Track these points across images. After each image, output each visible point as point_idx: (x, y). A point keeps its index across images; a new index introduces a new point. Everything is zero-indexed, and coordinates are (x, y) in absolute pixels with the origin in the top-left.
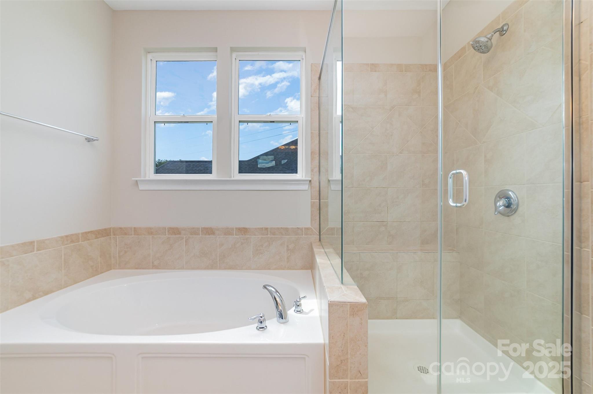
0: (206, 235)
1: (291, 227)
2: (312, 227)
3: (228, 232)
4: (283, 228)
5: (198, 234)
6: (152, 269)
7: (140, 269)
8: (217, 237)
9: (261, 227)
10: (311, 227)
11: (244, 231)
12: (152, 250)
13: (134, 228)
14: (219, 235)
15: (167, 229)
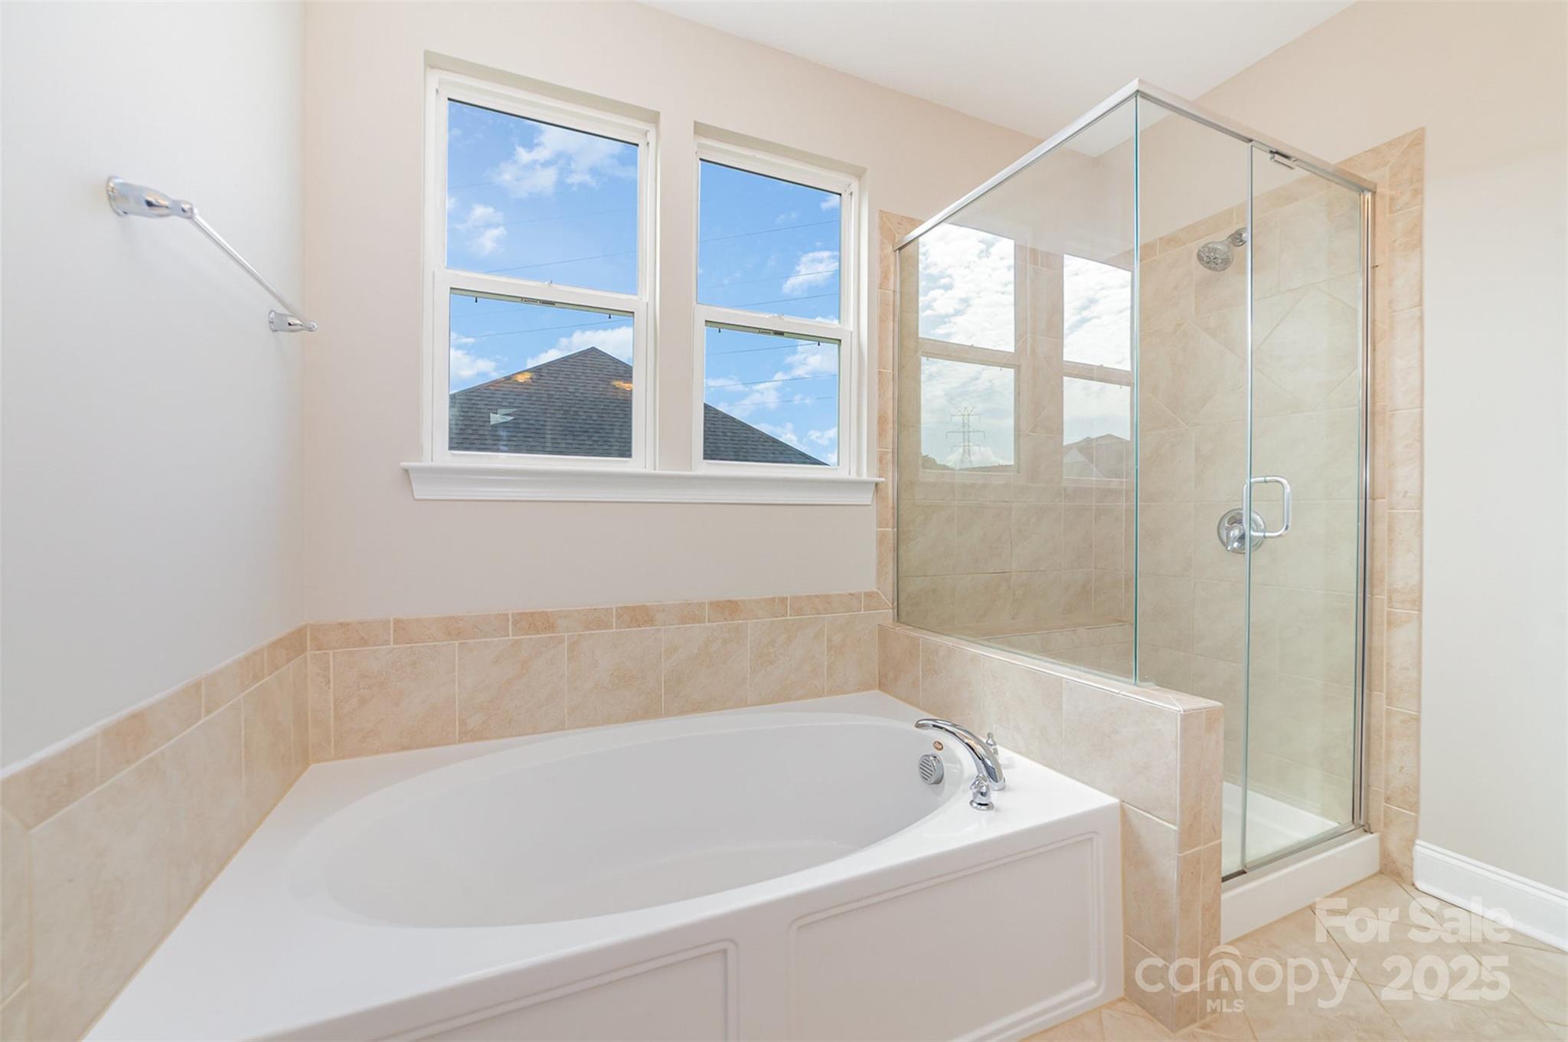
0: (630, 627)
1: (836, 593)
2: (880, 592)
3: (689, 614)
4: (821, 596)
5: (608, 626)
6: (461, 741)
7: (418, 747)
8: (659, 629)
9: (771, 597)
10: (876, 590)
11: (729, 608)
12: (460, 684)
13: (397, 622)
14: (665, 625)
15: (510, 617)
